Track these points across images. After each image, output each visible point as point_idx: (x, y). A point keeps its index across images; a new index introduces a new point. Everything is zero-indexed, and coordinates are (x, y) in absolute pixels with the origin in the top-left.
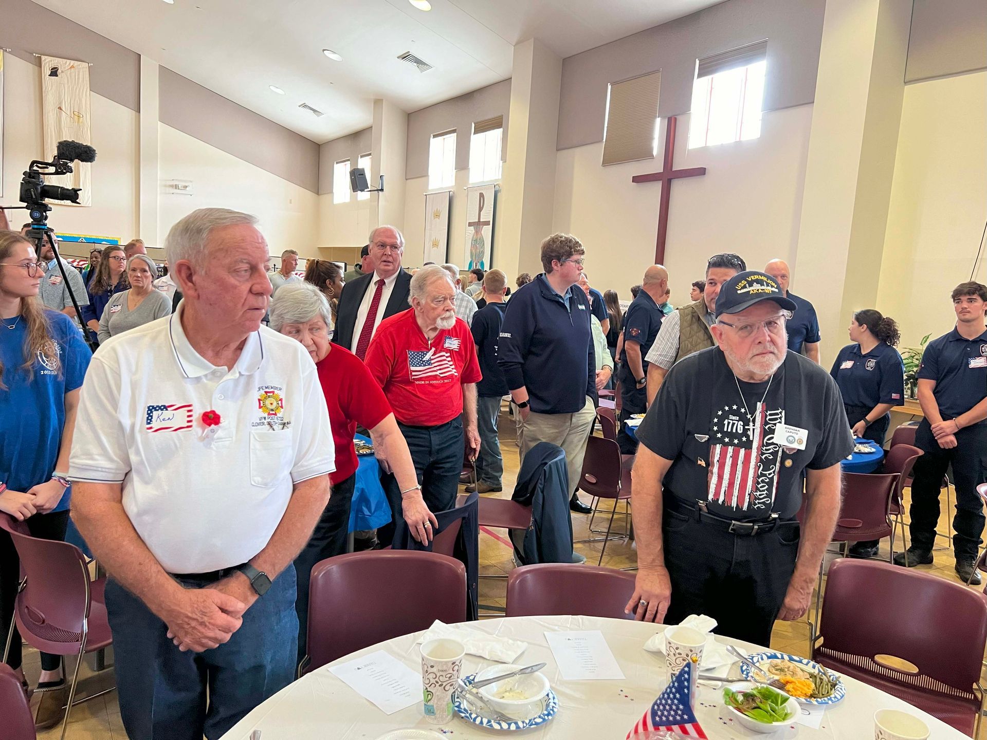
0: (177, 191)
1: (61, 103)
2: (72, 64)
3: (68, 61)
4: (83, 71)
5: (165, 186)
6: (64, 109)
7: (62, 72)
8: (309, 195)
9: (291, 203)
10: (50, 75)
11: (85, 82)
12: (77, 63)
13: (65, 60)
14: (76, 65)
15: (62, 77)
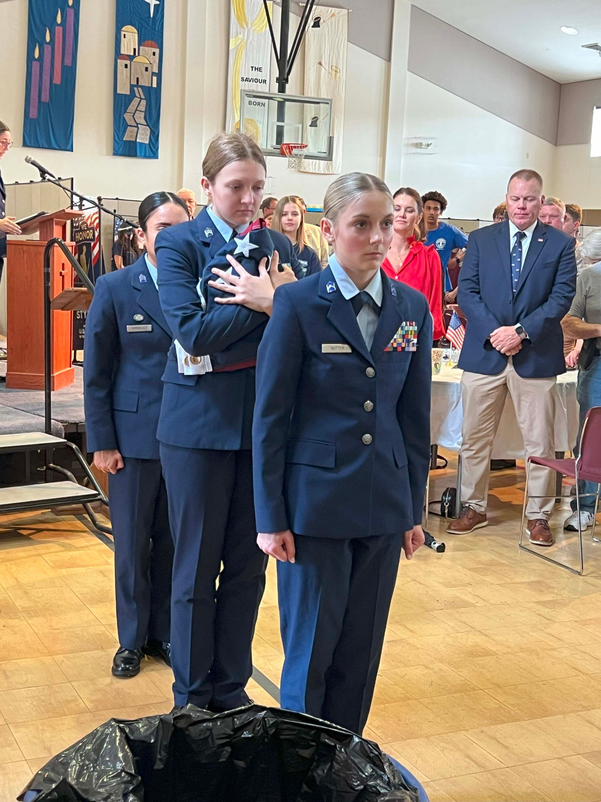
0: (419, 150)
1: (321, 57)
2: (333, 12)
3: (330, 9)
4: (343, 20)
5: (407, 145)
6: (323, 64)
7: (324, 21)
8: (546, 145)
9: (527, 157)
10: (313, 27)
11: (344, 32)
12: (337, 10)
13: (327, 8)
14: (336, 12)
15: (323, 28)
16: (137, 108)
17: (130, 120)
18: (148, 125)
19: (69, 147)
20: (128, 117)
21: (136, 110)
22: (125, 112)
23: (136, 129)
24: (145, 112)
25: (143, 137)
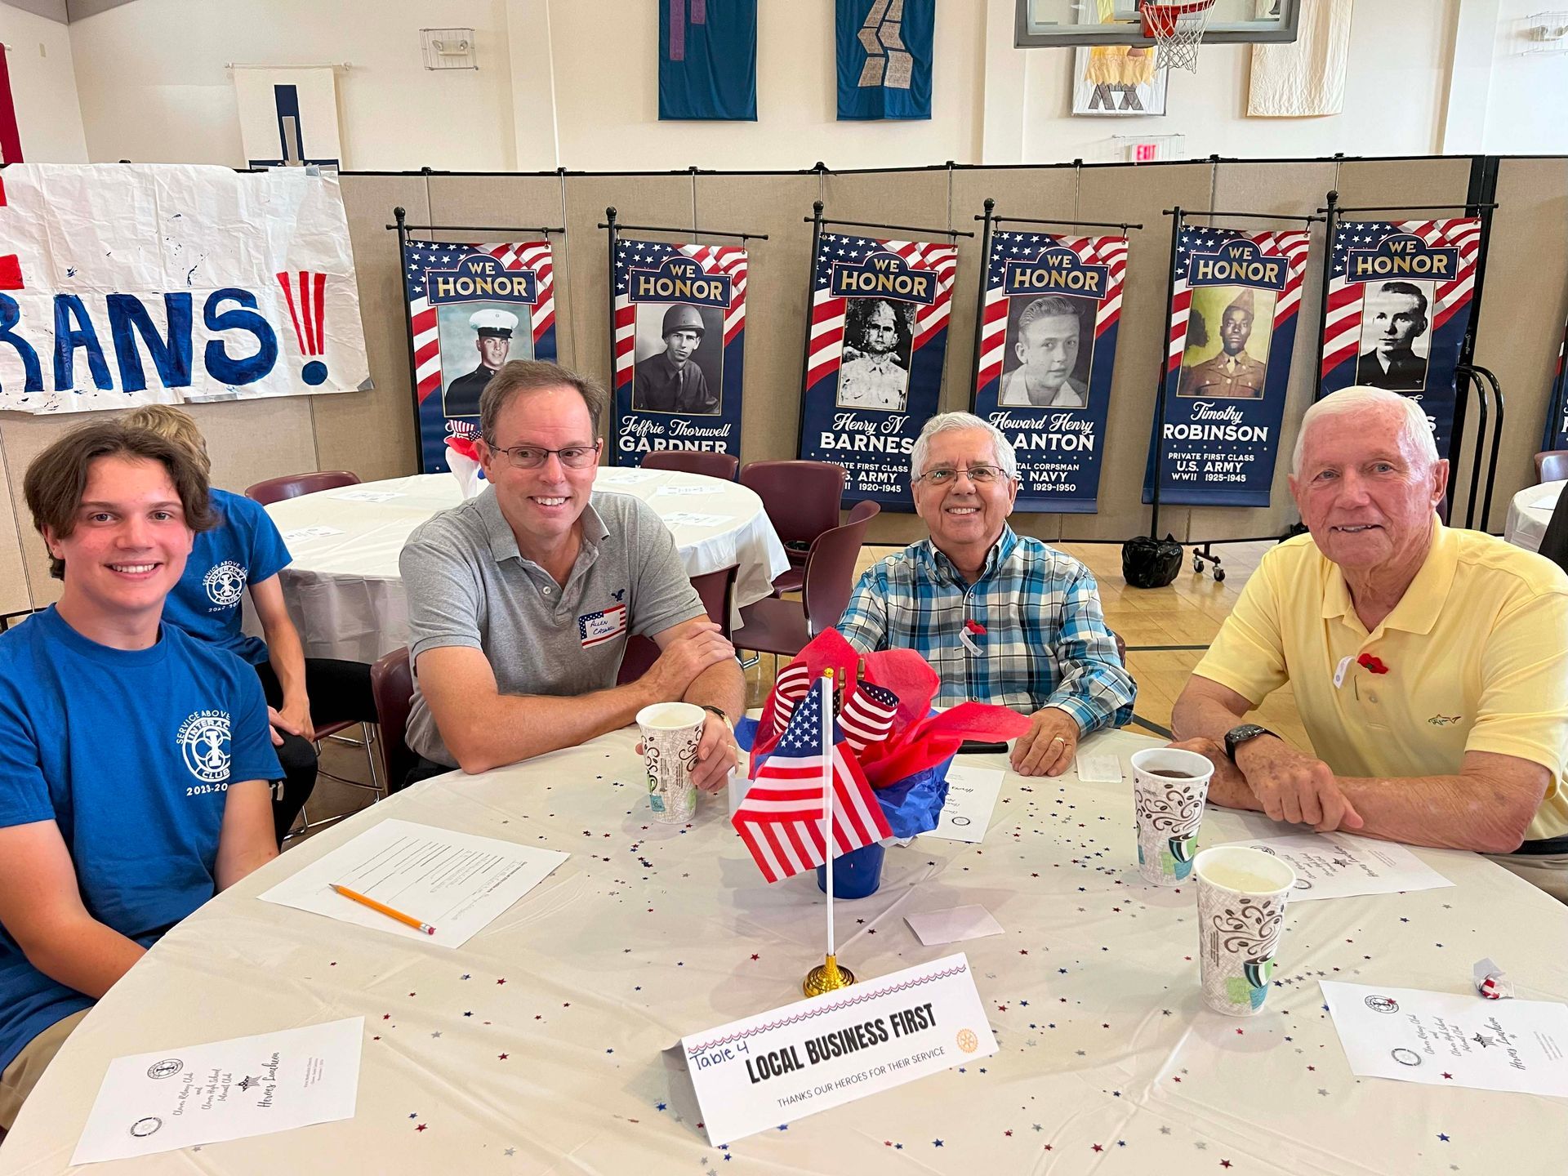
0: (1537, 45)
5: (1508, 36)
16: (885, 14)
17: (871, 43)
18: (907, 50)
19: (749, 113)
20: (866, 37)
21: (883, 20)
22: (861, 26)
23: (883, 60)
24: (902, 22)
25: (898, 75)
